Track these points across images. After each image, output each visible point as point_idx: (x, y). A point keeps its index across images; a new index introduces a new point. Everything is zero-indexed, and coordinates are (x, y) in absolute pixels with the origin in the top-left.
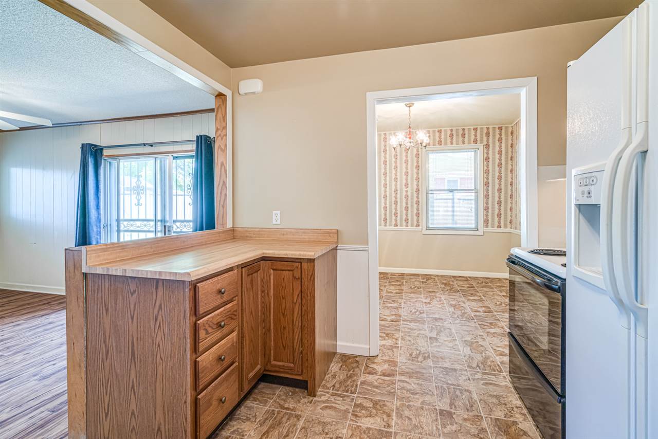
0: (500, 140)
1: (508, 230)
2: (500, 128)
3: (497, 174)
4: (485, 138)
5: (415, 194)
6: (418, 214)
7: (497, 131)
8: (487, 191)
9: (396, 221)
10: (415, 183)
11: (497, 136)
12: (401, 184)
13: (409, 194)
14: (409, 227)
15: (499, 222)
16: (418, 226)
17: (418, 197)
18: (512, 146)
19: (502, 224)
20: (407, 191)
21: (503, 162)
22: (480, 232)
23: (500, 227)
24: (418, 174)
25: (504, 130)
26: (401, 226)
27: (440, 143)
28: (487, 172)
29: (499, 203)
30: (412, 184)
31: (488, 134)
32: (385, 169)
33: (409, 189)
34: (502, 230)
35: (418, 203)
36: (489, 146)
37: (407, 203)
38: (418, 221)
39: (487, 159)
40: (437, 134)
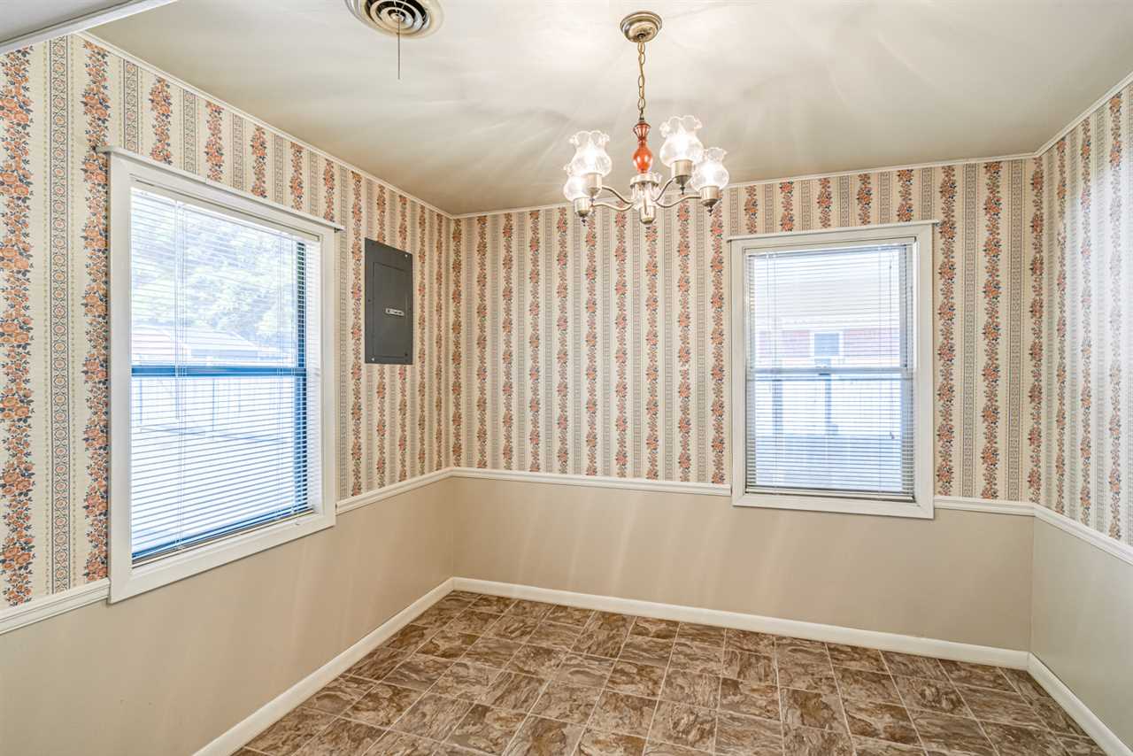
0: (993, 206)
1: (1023, 506)
2: (993, 168)
3: (982, 319)
4: (939, 202)
5: (710, 383)
6: (719, 444)
7: (983, 178)
8: (947, 375)
9: (653, 462)
10: (710, 347)
11: (983, 194)
12: (668, 352)
13: (693, 381)
14: (693, 484)
15: (991, 479)
16: (719, 478)
17: (718, 392)
18: (1037, 224)
19: (1001, 486)
20: (685, 374)
21: (1004, 278)
22: (923, 509)
23: (994, 495)
24: (718, 320)
25: (1004, 173)
26: (668, 477)
27: (787, 223)
28: (946, 312)
29: (991, 414)
30: (701, 353)
31: (948, 190)
32: (621, 306)
33: (692, 366)
34: (1001, 504)
35: (718, 408)
36: (952, 227)
37: (685, 410)
38: (719, 464)
39: (947, 271)
40: (779, 197)
